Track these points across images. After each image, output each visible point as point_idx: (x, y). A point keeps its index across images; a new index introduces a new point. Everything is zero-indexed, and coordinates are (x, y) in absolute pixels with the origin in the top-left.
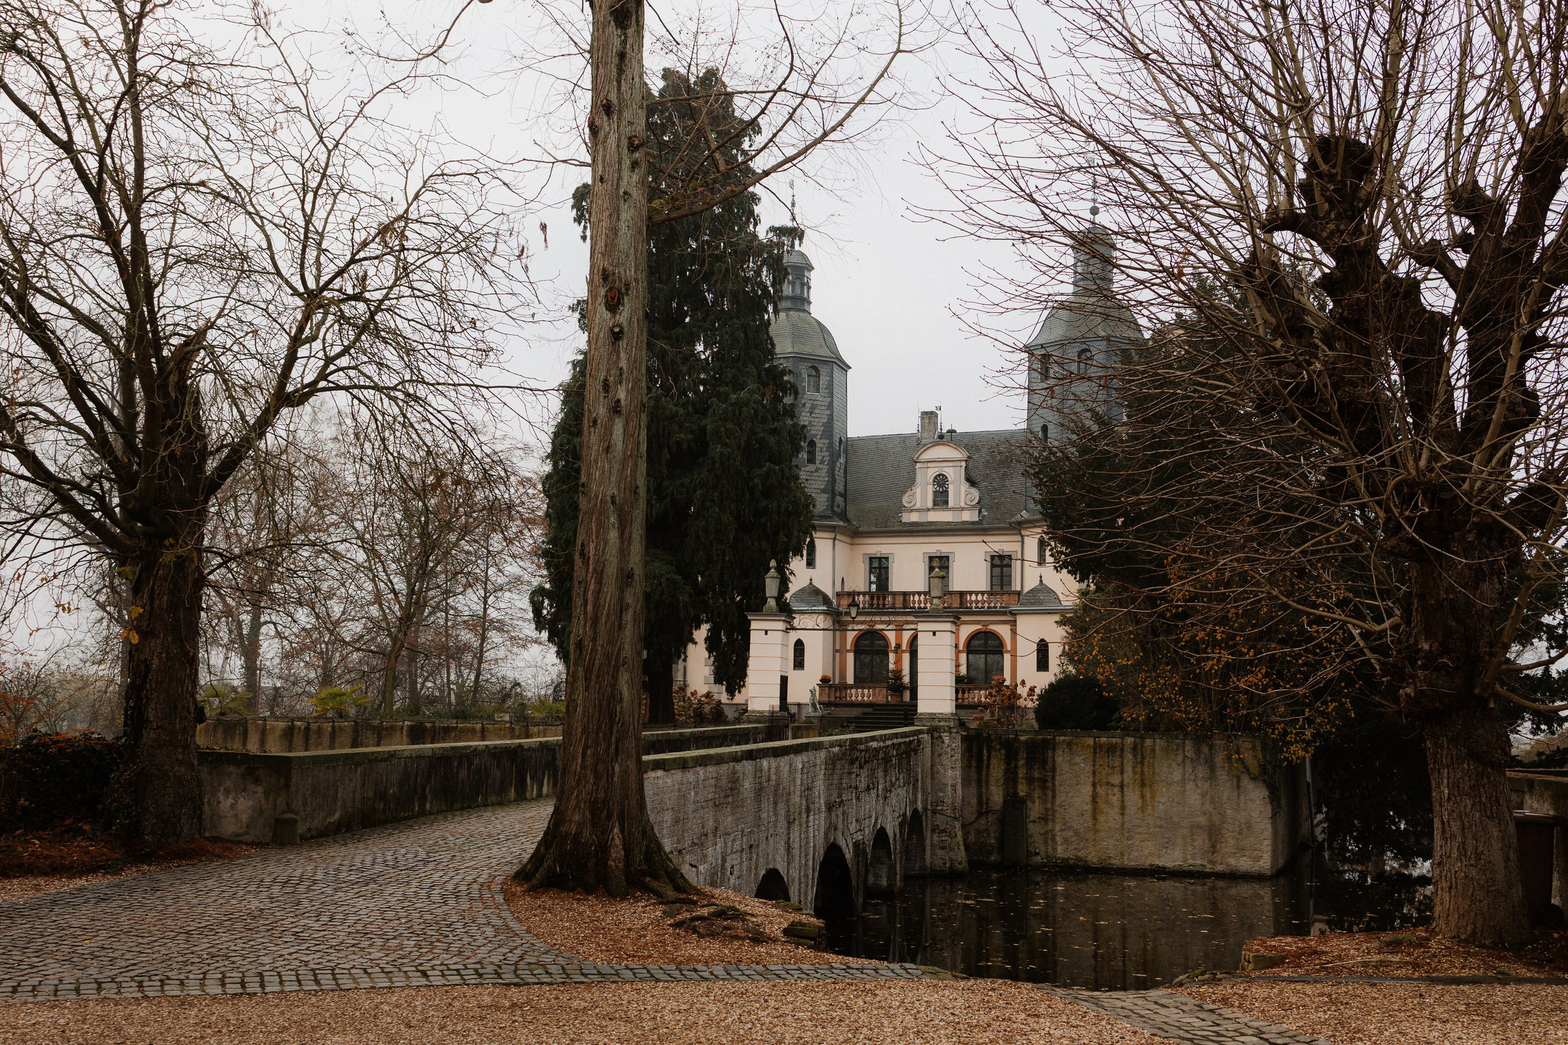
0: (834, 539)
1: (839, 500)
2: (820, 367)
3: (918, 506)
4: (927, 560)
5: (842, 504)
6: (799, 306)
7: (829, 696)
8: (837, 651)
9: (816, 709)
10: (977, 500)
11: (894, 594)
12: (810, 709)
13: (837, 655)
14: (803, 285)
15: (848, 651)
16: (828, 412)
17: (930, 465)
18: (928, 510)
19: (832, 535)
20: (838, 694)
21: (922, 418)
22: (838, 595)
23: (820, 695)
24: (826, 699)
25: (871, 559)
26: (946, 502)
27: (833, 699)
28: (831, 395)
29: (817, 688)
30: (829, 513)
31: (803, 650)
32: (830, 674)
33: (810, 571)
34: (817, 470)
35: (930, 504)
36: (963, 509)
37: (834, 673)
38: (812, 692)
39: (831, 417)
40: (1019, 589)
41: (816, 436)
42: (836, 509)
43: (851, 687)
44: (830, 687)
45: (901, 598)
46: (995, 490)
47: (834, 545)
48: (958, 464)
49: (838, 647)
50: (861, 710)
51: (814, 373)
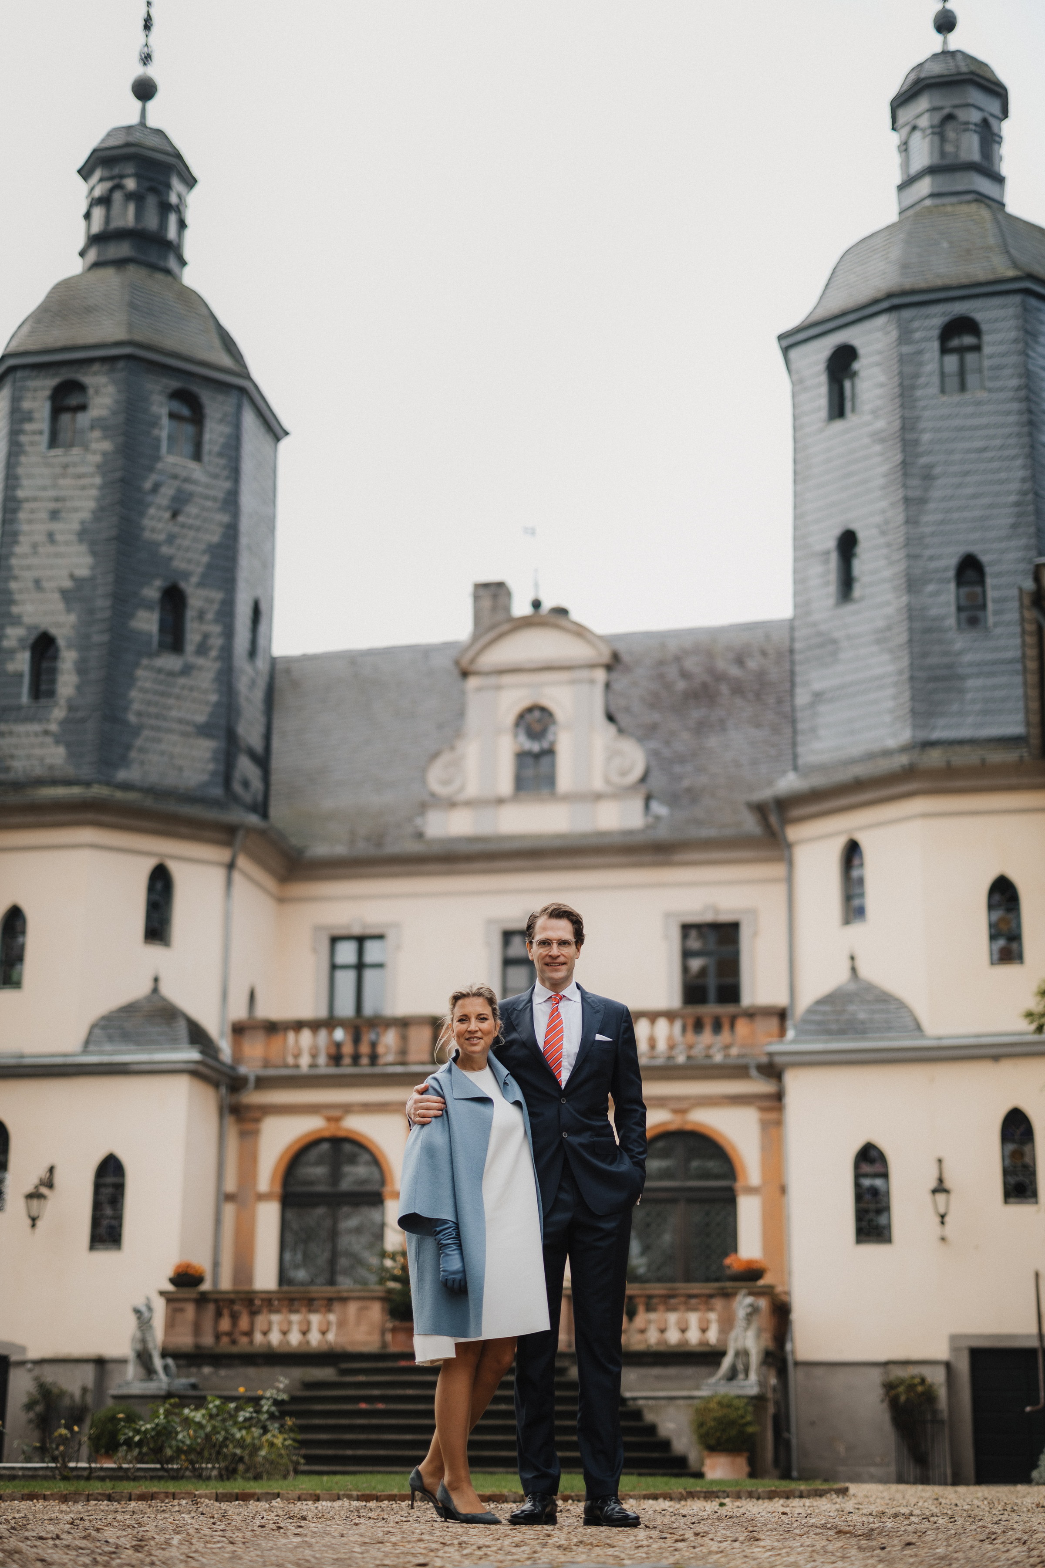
0: (231, 866)
1: (246, 766)
2: (207, 397)
3: (472, 790)
4: (497, 941)
5: (257, 784)
6: (153, 258)
7: (197, 1329)
8: (230, 1198)
9: (149, 1371)
10: (637, 772)
11: (404, 1024)
12: (131, 1371)
13: (229, 1210)
14: (165, 208)
15: (261, 1197)
16: (225, 518)
17: (507, 679)
18: (500, 801)
19: (223, 854)
20: (225, 1324)
21: (476, 598)
22: (239, 1030)
23: (170, 1324)
24: (185, 1340)
25: (334, 940)
26: (550, 780)
27: (208, 1340)
28: (235, 473)
29: (160, 1306)
30: (217, 792)
31: (119, 1188)
32: (202, 1261)
33: (155, 951)
34: (187, 670)
35: (505, 784)
36: (598, 797)
37: (216, 1264)
38: (142, 1318)
39: (232, 532)
40: (780, 999)
41: (186, 575)
42: (237, 788)
43: (269, 1302)
44: (202, 1300)
45: (426, 1033)
46: (682, 759)
47: (229, 882)
48: (584, 674)
49: (230, 1186)
50: (299, 1373)
51: (185, 411)
